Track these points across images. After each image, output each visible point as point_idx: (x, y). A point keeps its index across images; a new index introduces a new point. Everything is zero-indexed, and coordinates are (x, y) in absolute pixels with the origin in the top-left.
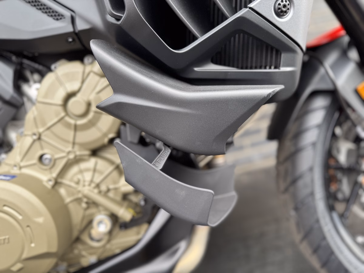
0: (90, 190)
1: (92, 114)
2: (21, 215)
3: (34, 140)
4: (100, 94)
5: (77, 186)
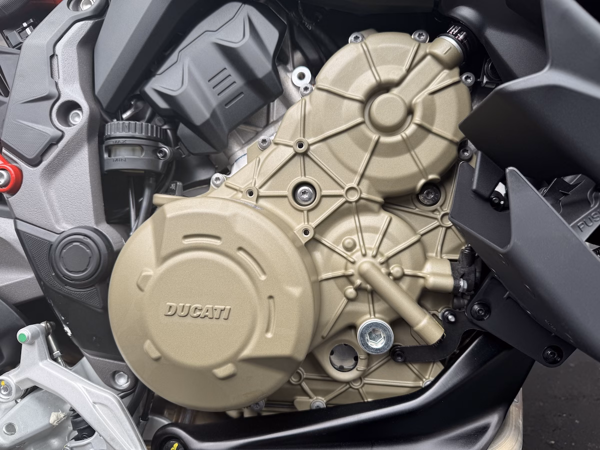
1: (410, 130)
2: (264, 273)
3: (296, 154)
4: (436, 96)
5: (349, 253)
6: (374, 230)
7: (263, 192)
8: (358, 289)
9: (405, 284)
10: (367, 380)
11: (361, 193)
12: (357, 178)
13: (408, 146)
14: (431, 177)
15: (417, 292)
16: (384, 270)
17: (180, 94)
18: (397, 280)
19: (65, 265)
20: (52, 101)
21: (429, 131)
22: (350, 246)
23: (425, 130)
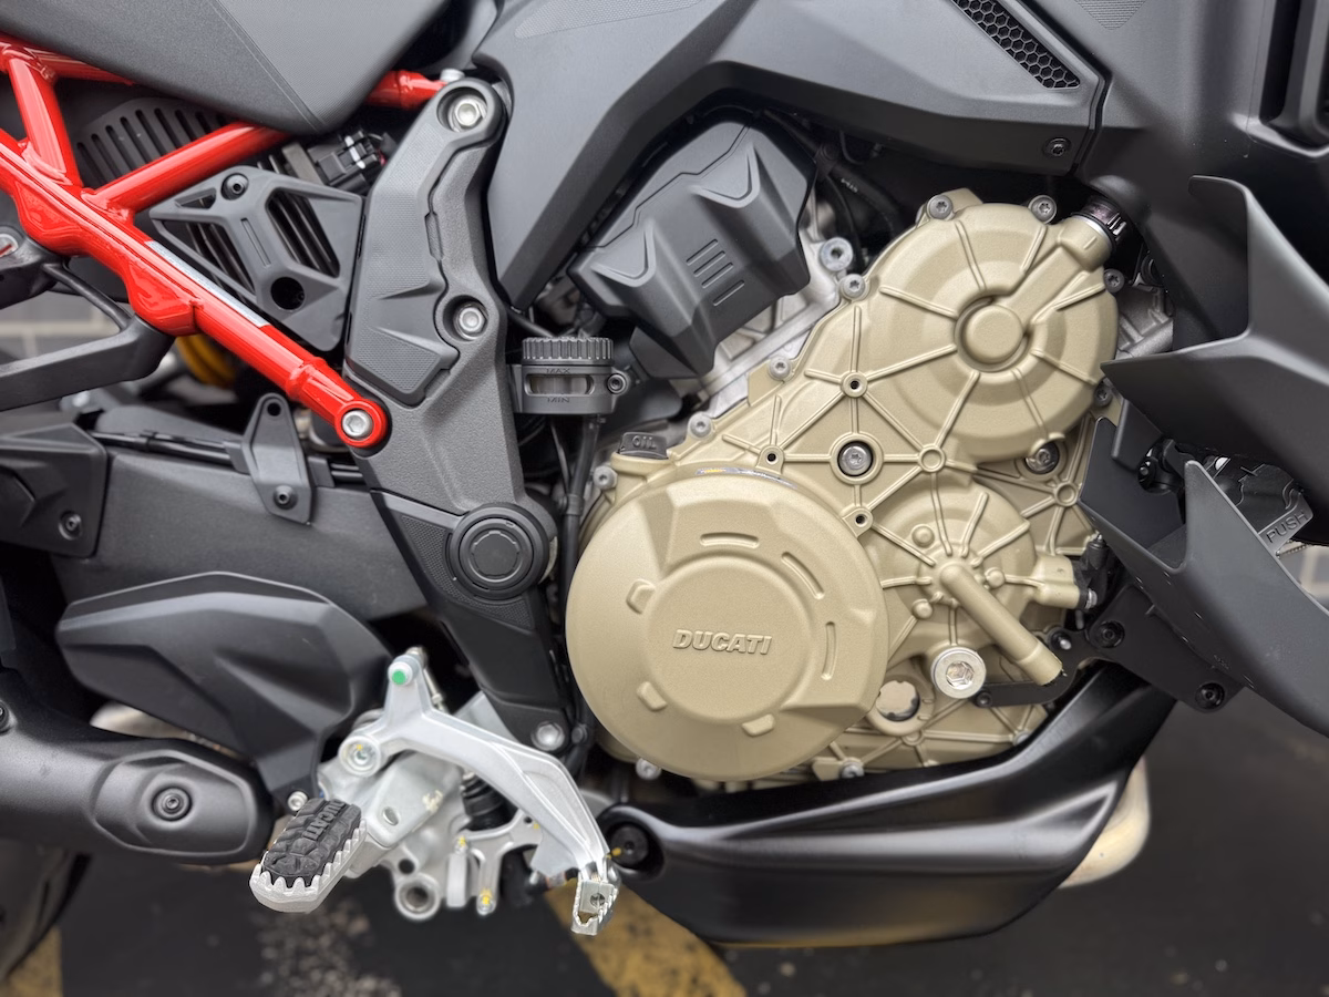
0: (964, 570)
1: (1028, 363)
2: (821, 589)
3: (845, 397)
4: (1067, 312)
5: (924, 551)
6: (962, 515)
7: (790, 455)
8: (936, 605)
9: (1006, 595)
10: (928, 733)
11: (946, 459)
12: (940, 436)
13: (1022, 388)
14: (1053, 436)
15: (1021, 606)
16: (978, 578)
17: (644, 286)
18: (993, 590)
19: (476, 566)
20: (435, 297)
21: (1055, 367)
22: (925, 540)
23: (1048, 365)
